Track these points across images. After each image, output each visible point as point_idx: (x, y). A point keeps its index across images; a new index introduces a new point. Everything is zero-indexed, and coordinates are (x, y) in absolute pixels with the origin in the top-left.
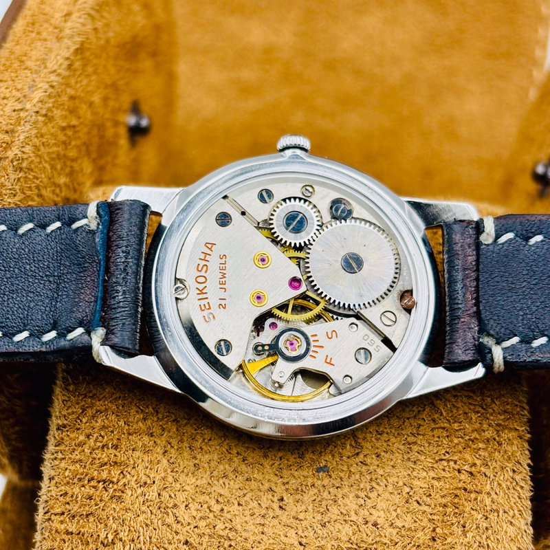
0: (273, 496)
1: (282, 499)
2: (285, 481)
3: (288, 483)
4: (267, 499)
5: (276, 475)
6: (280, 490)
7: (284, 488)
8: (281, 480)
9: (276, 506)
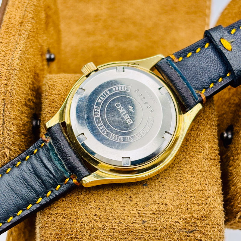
0: (127, 196)
1: (130, 197)
2: (131, 190)
3: (132, 191)
4: (125, 197)
5: (128, 188)
6: (129, 193)
7: (130, 192)
8: (130, 190)
9: (128, 200)
